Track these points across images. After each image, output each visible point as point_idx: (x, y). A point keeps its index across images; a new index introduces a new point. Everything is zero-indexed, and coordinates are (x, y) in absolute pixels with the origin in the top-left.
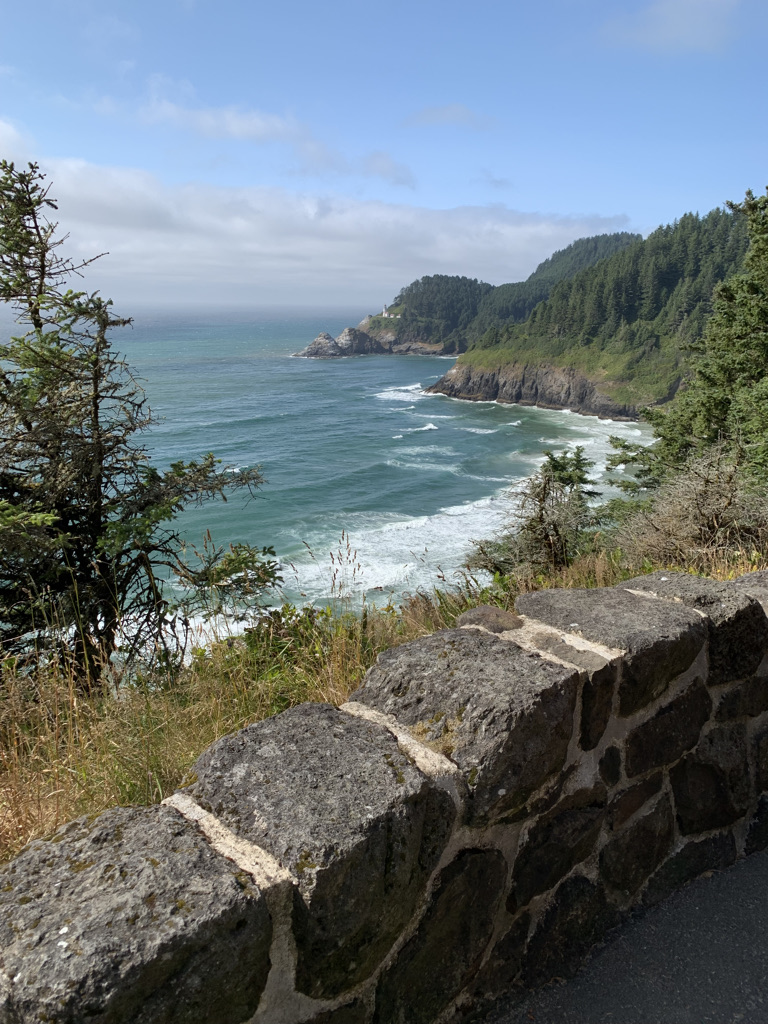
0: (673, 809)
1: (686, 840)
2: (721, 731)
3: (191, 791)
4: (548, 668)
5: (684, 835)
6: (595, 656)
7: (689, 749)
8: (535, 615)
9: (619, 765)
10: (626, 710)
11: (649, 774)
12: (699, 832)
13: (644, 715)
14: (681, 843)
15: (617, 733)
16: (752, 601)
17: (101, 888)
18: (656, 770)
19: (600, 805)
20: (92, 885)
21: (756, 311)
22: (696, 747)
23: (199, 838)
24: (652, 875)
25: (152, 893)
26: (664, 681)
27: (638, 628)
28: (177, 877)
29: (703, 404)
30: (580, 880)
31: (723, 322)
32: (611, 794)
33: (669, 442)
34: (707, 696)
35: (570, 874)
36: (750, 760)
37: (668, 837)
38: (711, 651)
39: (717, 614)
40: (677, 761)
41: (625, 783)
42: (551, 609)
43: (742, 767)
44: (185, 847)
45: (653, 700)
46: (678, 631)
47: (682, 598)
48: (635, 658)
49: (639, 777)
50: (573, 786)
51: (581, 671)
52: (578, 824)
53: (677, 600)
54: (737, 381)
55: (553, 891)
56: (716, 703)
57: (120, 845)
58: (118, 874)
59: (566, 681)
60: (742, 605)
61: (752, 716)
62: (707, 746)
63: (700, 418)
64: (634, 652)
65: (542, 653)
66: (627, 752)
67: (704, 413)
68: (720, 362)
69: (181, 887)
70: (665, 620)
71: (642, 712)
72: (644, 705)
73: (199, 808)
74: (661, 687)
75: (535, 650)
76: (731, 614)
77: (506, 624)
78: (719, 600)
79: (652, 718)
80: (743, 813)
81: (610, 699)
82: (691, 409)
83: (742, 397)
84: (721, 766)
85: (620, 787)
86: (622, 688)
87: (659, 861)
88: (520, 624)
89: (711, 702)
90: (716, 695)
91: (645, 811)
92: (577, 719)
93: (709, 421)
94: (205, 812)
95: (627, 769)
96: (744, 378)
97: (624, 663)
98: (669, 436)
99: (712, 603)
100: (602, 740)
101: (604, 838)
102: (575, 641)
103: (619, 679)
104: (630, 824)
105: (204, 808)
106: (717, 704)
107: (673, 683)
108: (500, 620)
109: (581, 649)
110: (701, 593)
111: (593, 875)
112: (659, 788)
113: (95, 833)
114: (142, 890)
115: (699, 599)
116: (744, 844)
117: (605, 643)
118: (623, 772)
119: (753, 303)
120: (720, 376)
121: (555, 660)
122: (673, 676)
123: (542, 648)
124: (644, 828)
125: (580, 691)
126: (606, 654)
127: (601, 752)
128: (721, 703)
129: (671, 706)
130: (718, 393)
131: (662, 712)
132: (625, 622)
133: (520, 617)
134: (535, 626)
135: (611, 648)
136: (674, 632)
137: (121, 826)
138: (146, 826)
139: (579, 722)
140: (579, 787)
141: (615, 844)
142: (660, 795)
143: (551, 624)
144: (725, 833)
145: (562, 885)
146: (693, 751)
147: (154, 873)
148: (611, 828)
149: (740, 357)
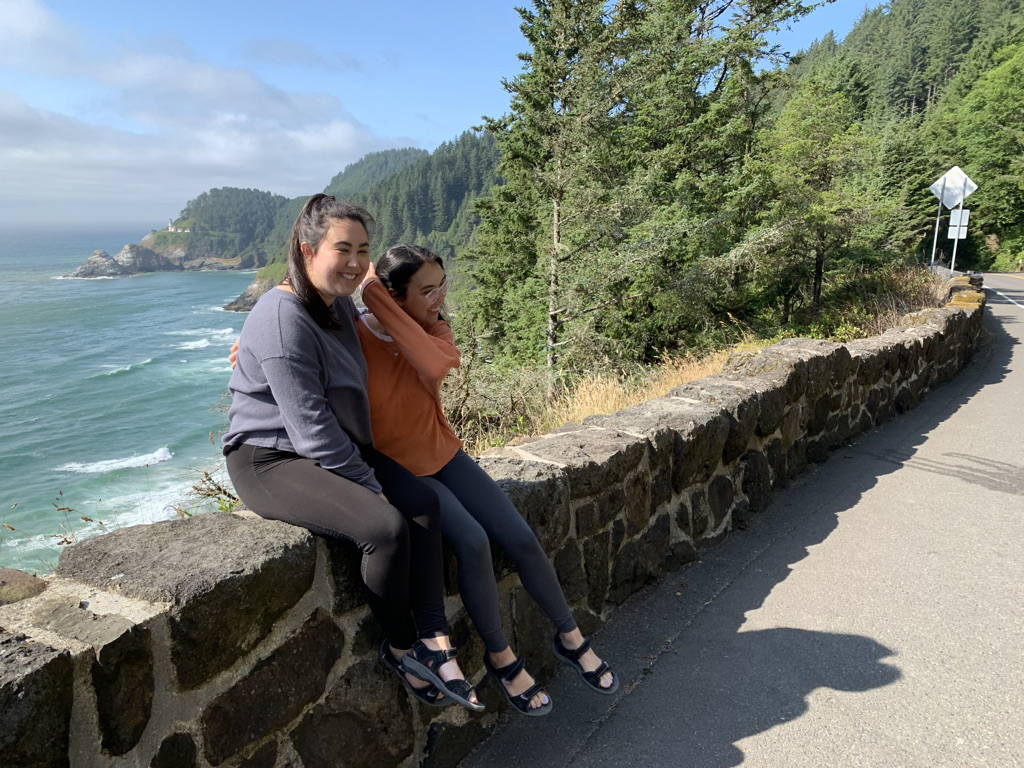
2: (363, 665)
4: (21, 656)
6: (118, 620)
7: (314, 699)
8: (73, 571)
9: (193, 755)
10: (189, 679)
11: (251, 751)
13: (228, 678)
15: (179, 715)
18: (265, 740)
21: (516, 218)
22: (325, 695)
26: (256, 627)
27: (202, 566)
29: (481, 306)
31: (490, 229)
34: (336, 629)
40: (300, 718)
45: (245, 654)
46: (259, 560)
48: (183, 611)
49: (233, 759)
54: (507, 283)
56: (350, 634)
62: (342, 690)
63: (480, 316)
64: (183, 601)
66: (205, 734)
67: (482, 310)
68: (490, 266)
71: (225, 675)
72: (228, 664)
74: (255, 635)
75: (25, 630)
79: (244, 679)
80: (406, 753)
81: (151, 672)
82: (472, 311)
83: (512, 297)
86: (176, 655)
88: (40, 590)
89: (343, 634)
90: (349, 623)
93: (488, 320)
95: (207, 756)
96: (512, 280)
97: (172, 619)
100: (148, 733)
102: (105, 601)
106: (354, 634)
107: (278, 624)
109: (103, 614)
118: (203, 762)
119: (511, 210)
120: (492, 279)
121: (48, 639)
122: (280, 614)
127: (152, 749)
128: (357, 633)
129: (276, 655)
130: (492, 294)
131: (261, 664)
133: (46, 579)
134: (60, 589)
135: (152, 602)
136: (254, 563)
143: (86, 581)
146: (322, 701)
149: (507, 260)
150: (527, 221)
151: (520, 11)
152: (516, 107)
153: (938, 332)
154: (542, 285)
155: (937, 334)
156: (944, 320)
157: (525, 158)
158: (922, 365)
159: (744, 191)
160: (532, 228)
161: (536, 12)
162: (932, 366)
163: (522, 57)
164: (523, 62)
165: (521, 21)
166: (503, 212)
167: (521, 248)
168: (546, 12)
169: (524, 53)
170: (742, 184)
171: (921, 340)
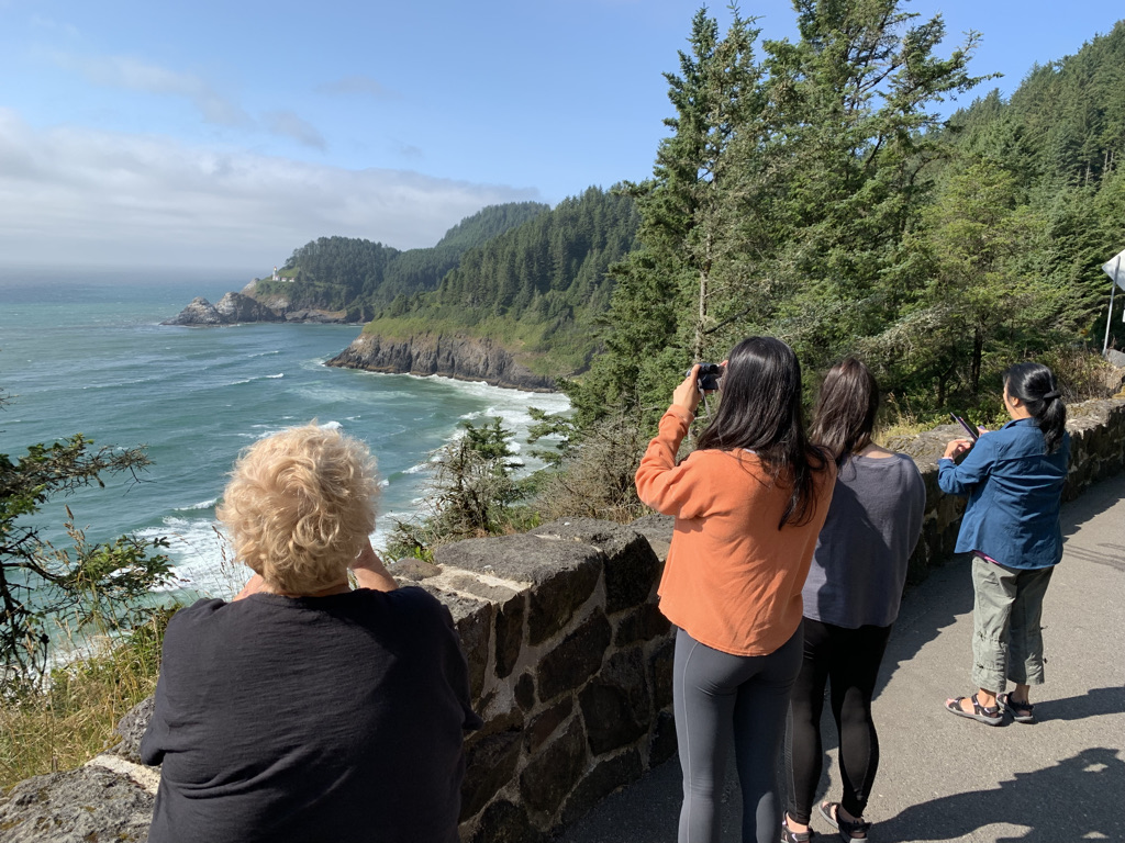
0: (585, 731)
1: (597, 760)
2: (621, 655)
3: (116, 751)
4: (464, 602)
5: (595, 755)
6: (505, 589)
7: (594, 672)
8: (453, 563)
9: (533, 690)
10: (536, 639)
11: (560, 698)
12: (608, 751)
13: (552, 643)
14: (594, 762)
15: (529, 661)
16: (639, 536)
17: (37, 836)
18: (566, 695)
19: (518, 729)
20: (26, 835)
21: (654, 284)
22: (600, 671)
23: (133, 785)
24: (569, 796)
25: (92, 832)
26: (568, 611)
27: (542, 563)
28: (116, 816)
29: (614, 373)
30: (503, 803)
31: (627, 295)
32: (528, 718)
33: (586, 410)
34: (607, 623)
35: (494, 799)
36: (648, 681)
37: (581, 758)
38: (608, 582)
39: (610, 548)
40: (585, 685)
41: (539, 707)
42: (467, 556)
43: (641, 686)
44: (119, 794)
45: (560, 628)
46: (576, 563)
47: (581, 537)
48: (539, 589)
49: (551, 701)
50: (491, 713)
51: (493, 603)
52: (498, 747)
53: (577, 539)
54: (644, 350)
55: (478, 816)
56: (615, 629)
57: (48, 803)
58: (52, 823)
59: (480, 612)
60: (630, 539)
61: (647, 639)
62: (610, 670)
63: (612, 385)
64: (539, 583)
65: (458, 592)
66: (539, 679)
67: (615, 378)
68: (626, 332)
69: (121, 824)
70: (566, 555)
71: (550, 640)
72: (552, 634)
73: (128, 763)
74: (566, 616)
75: (452, 590)
76: (621, 548)
77: (426, 573)
78: (612, 537)
79: (560, 645)
80: (645, 729)
81: (520, 627)
82: (604, 377)
83: (648, 366)
84: (623, 686)
85: (535, 712)
86: (531, 618)
87: (574, 781)
88: (439, 572)
89: (611, 629)
90: (615, 621)
91: (558, 733)
92: (492, 648)
93: (621, 389)
94: (135, 765)
95: (540, 695)
96: (649, 347)
97: (532, 594)
98: (585, 405)
99: (606, 540)
100: (515, 668)
101: (523, 761)
102: (489, 580)
103: (527, 610)
104: (545, 747)
105: (133, 762)
107: (576, 613)
108: (420, 570)
109: (494, 585)
110: (597, 532)
111: (515, 798)
112: (570, 711)
113: (18, 797)
114: (82, 830)
115: (595, 537)
116: (648, 759)
117: (515, 578)
118: (537, 698)
119: (650, 276)
120: (627, 346)
121: (471, 596)
122: (576, 606)
123: (459, 589)
124: (559, 749)
125: (493, 622)
126: (515, 587)
127: (516, 679)
128: (619, 629)
129: (575, 633)
130: (627, 362)
131: (568, 639)
132: (531, 560)
133: (438, 566)
134: (453, 572)
135: (519, 582)
136: (573, 564)
137: (45, 788)
138: (73, 785)
139: (494, 651)
140: (497, 713)
141: (533, 766)
142: (571, 718)
143: (467, 569)
144: (632, 750)
145: (488, 810)
146: (598, 674)
147: (92, 816)
148: (529, 752)
149: (644, 327)
150: (666, 289)
151: (668, 77)
152: (659, 173)
153: (1101, 425)
154: (682, 356)
155: (1099, 427)
156: (1106, 412)
157: (667, 225)
158: (1084, 457)
159: (898, 268)
160: (671, 296)
161: (684, 78)
162: (1093, 460)
163: (667, 123)
164: (669, 127)
165: (669, 87)
166: (641, 279)
167: (658, 316)
168: (695, 78)
169: (670, 118)
170: (897, 262)
171: (1082, 432)
